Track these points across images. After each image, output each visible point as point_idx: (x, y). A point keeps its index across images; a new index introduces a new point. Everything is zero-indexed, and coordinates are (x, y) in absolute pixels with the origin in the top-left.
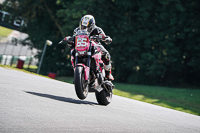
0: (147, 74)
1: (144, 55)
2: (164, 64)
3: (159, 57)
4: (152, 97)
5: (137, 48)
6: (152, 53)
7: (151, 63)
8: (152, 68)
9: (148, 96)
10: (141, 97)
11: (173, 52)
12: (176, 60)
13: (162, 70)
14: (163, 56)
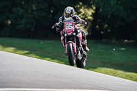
0: (18, 27)
1: (14, 9)
2: (34, 18)
3: (29, 11)
4: (23, 49)
5: (8, 3)
6: (22, 8)
7: (21, 17)
8: (23, 21)
9: (19, 48)
10: (12, 49)
11: (42, 7)
12: (44, 14)
13: (32, 24)
14: (32, 11)
